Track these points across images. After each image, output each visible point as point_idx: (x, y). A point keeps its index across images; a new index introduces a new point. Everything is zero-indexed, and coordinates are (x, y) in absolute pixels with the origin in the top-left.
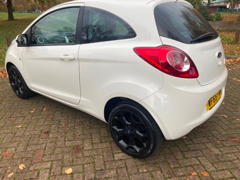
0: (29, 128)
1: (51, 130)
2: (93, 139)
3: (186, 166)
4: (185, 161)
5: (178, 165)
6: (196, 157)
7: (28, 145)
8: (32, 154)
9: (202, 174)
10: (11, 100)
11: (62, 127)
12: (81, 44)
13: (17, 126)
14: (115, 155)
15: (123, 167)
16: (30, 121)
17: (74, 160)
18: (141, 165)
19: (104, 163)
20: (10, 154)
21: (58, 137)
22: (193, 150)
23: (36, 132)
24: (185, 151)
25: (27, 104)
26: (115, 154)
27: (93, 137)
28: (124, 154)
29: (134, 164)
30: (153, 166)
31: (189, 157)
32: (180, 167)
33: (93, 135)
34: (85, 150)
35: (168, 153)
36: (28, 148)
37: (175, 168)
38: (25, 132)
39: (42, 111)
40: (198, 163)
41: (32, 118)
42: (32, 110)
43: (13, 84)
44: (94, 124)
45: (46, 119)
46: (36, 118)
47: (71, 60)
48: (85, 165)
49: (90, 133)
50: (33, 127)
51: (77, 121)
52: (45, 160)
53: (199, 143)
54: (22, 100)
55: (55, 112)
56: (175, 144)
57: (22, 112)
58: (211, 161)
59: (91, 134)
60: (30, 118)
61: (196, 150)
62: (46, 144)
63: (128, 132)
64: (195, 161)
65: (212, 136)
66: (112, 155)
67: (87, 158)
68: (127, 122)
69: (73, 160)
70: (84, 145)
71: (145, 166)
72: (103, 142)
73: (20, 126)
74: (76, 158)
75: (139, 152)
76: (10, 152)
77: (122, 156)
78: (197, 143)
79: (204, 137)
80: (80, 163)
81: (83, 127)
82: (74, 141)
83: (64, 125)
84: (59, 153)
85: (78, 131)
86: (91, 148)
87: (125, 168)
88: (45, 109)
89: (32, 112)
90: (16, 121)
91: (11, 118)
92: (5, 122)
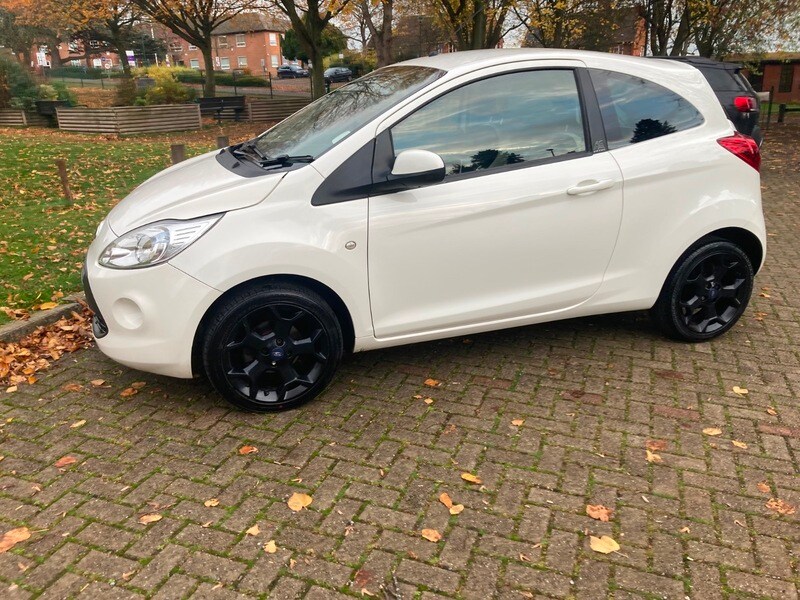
13: (512, 427)
23: (563, 406)
55: (467, 373)
63: (711, 295)
73: (517, 423)
89: (429, 401)
90: (472, 426)
91: (438, 434)
92: (461, 443)
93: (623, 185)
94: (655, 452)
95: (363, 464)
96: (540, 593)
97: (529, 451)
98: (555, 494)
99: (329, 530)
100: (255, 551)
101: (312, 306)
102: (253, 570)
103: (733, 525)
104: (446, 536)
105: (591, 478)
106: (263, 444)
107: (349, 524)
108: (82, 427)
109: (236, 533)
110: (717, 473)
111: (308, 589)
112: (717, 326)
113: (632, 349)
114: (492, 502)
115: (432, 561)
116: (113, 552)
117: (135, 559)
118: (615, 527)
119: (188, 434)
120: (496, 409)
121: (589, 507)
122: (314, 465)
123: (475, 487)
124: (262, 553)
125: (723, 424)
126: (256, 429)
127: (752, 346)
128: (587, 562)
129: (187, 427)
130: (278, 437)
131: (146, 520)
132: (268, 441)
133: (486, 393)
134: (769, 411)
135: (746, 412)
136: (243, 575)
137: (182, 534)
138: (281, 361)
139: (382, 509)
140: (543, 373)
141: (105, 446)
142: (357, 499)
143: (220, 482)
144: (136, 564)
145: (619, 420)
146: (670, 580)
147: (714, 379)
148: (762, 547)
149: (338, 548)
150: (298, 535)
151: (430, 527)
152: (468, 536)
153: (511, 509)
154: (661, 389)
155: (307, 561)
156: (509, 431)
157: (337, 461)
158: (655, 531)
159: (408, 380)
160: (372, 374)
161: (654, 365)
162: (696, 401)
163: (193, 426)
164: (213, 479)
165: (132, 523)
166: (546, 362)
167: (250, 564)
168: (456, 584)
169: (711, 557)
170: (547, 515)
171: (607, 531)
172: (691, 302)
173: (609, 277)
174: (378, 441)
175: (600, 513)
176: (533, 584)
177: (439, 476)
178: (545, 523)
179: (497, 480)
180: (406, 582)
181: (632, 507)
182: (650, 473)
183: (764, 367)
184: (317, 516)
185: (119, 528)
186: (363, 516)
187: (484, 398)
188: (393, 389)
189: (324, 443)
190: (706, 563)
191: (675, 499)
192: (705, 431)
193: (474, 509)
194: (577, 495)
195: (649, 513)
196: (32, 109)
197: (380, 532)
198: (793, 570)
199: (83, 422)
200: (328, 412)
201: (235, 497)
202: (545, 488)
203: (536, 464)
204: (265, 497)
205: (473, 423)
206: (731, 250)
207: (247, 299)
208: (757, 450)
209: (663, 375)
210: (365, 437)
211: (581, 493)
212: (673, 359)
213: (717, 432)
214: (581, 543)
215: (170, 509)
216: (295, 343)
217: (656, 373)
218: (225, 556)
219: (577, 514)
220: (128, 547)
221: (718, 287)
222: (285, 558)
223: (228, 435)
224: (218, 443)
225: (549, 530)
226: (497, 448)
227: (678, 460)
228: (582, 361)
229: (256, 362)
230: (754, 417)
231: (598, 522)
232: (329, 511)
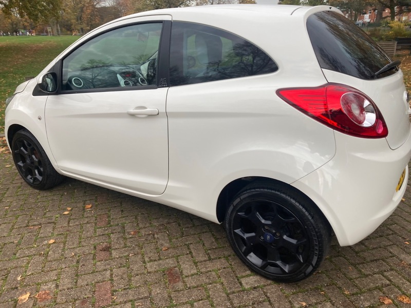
0: (71, 243)
1: (112, 243)
2: (194, 254)
3: (370, 290)
4: (365, 281)
5: (355, 290)
6: (381, 273)
7: (77, 275)
8: (90, 291)
9: (400, 301)
10: (18, 194)
11: (130, 238)
12: (169, 86)
13: (46, 242)
14: (243, 281)
15: (264, 301)
16: (68, 231)
17: (172, 296)
18: (293, 294)
19: (228, 296)
20: (48, 294)
21: (128, 255)
22: (372, 261)
23: (84, 249)
24: (359, 264)
25: (52, 200)
26: (242, 279)
27: (193, 252)
28: (257, 278)
29: (281, 293)
30: (314, 295)
31: (369, 273)
32: (362, 293)
33: (191, 246)
34: (186, 276)
35: (332, 269)
36: (80, 281)
37: (353, 295)
38: (63, 250)
39: (84, 209)
40: (388, 282)
41: (71, 225)
42: (65, 210)
43: (20, 164)
44: (188, 228)
45: (96, 224)
46: (77, 223)
47: (151, 116)
48: (195, 304)
49: (186, 245)
50: (76, 241)
51: (155, 224)
52: (118, 301)
53: (376, 248)
54: (41, 192)
55: (109, 211)
56: (338, 252)
57: (48, 215)
58: (407, 276)
59: (188, 246)
60: (66, 225)
61: (376, 260)
62: (111, 271)
63: (266, 238)
64: (381, 280)
65: (392, 234)
66: (236, 280)
67: (195, 289)
68: (263, 221)
69: (170, 297)
70: (182, 267)
71: (300, 295)
72: (213, 259)
73: (52, 241)
74: (174, 292)
75: (289, 271)
76: (48, 292)
77: (255, 281)
78: (374, 248)
79: (381, 236)
80: (184, 300)
81: (168, 235)
82: (161, 261)
83: (132, 233)
84: (140, 286)
85: (163, 242)
86: (195, 271)
87: (268, 303)
88: (90, 206)
89: (66, 213)
93: (167, 115)
156: (42, 242)
205: (46, 230)
209: (170, 273)
217: (170, 270)
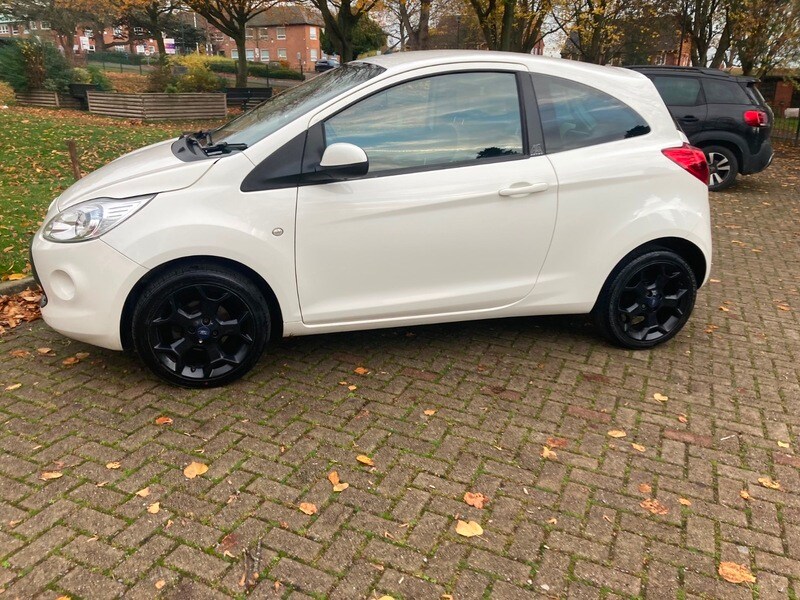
1: (488, 384)
55: (399, 364)
63: (651, 303)
83: (481, 369)
85: (525, 363)
89: (352, 388)
90: (385, 413)
91: (350, 418)
92: (369, 428)
93: (558, 189)
94: (554, 449)
95: (268, 441)
96: (391, 567)
97: (431, 439)
98: (440, 480)
99: (214, 498)
100: (140, 510)
101: (238, 289)
102: (131, 528)
103: (600, 519)
104: (322, 510)
105: (481, 468)
106: (180, 416)
107: (235, 493)
108: (15, 390)
109: (126, 494)
110: (606, 472)
111: (176, 547)
112: (657, 335)
113: (570, 352)
114: (378, 483)
115: (300, 532)
116: (8, 502)
117: (26, 510)
118: (487, 514)
119: (113, 402)
120: (414, 399)
121: (468, 494)
122: (222, 439)
123: (366, 468)
124: (146, 513)
125: (631, 427)
126: (179, 403)
127: (691, 357)
128: (447, 543)
129: (114, 397)
130: (196, 411)
131: (47, 476)
132: (186, 414)
133: (411, 384)
134: (680, 418)
135: (657, 418)
136: (120, 531)
137: (76, 491)
138: (207, 340)
139: (271, 482)
140: (472, 369)
141: (32, 408)
142: (251, 472)
143: (128, 447)
144: (24, 514)
145: (530, 417)
146: (519, 565)
147: (639, 386)
148: (622, 542)
149: (218, 513)
150: (183, 499)
151: (310, 501)
152: (342, 513)
153: (392, 491)
154: (583, 391)
155: (183, 523)
156: (419, 419)
157: (244, 436)
158: (524, 520)
159: (340, 368)
160: (306, 360)
161: (585, 369)
162: (613, 404)
163: (121, 395)
164: (123, 444)
165: (33, 479)
166: (479, 358)
167: (130, 522)
168: (315, 553)
169: (567, 547)
170: (426, 499)
171: (477, 517)
172: (630, 310)
173: (542, 279)
174: (289, 421)
175: (476, 500)
176: (388, 559)
177: (335, 456)
178: (421, 506)
179: (389, 463)
180: (270, 549)
181: (509, 497)
182: (539, 468)
183: (695, 377)
184: (208, 484)
185: (20, 481)
186: (251, 488)
187: (406, 388)
188: (322, 375)
189: (238, 420)
190: (561, 552)
191: (555, 493)
192: (610, 433)
193: (358, 489)
194: (462, 483)
195: (524, 503)
196: (66, 91)
197: (261, 503)
198: (644, 567)
199: (18, 385)
200: (250, 392)
201: (137, 462)
202: (433, 474)
203: (432, 452)
204: (165, 464)
205: (386, 410)
206: (675, 260)
207: (174, 278)
208: (654, 454)
209: (589, 378)
210: (279, 416)
211: (465, 481)
212: (607, 364)
213: (621, 434)
214: (448, 526)
215: (73, 468)
216: (222, 323)
217: (584, 376)
218: (109, 513)
219: (454, 499)
220: (23, 499)
221: (659, 296)
222: (164, 519)
223: (150, 406)
224: (138, 412)
225: (422, 513)
226: (401, 434)
227: (573, 458)
228: (515, 360)
229: (183, 339)
230: (663, 423)
231: (471, 508)
232: (220, 480)
